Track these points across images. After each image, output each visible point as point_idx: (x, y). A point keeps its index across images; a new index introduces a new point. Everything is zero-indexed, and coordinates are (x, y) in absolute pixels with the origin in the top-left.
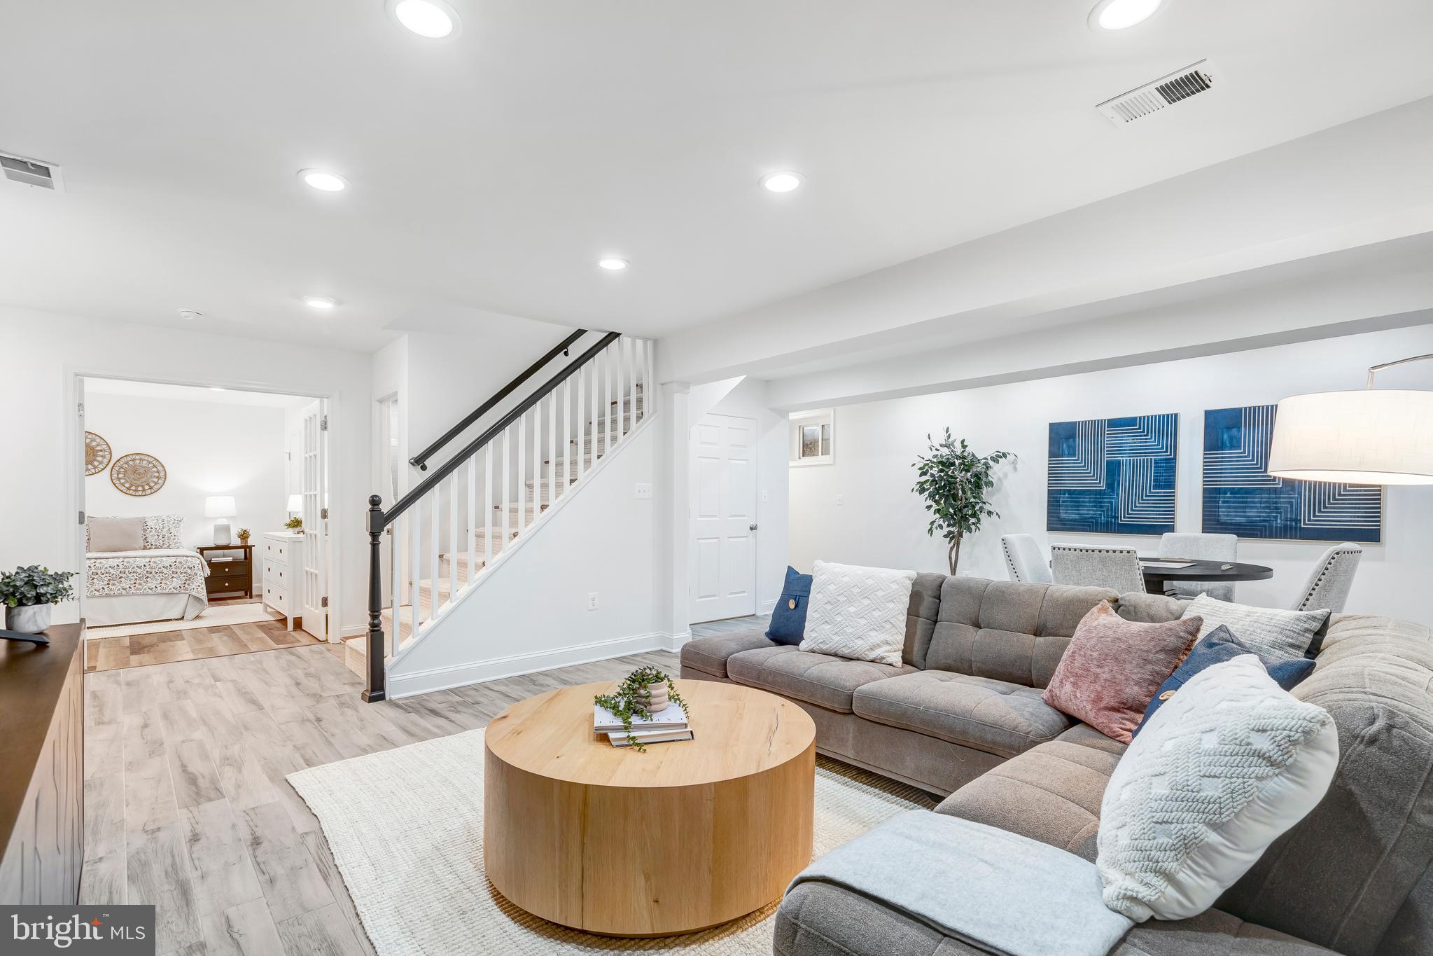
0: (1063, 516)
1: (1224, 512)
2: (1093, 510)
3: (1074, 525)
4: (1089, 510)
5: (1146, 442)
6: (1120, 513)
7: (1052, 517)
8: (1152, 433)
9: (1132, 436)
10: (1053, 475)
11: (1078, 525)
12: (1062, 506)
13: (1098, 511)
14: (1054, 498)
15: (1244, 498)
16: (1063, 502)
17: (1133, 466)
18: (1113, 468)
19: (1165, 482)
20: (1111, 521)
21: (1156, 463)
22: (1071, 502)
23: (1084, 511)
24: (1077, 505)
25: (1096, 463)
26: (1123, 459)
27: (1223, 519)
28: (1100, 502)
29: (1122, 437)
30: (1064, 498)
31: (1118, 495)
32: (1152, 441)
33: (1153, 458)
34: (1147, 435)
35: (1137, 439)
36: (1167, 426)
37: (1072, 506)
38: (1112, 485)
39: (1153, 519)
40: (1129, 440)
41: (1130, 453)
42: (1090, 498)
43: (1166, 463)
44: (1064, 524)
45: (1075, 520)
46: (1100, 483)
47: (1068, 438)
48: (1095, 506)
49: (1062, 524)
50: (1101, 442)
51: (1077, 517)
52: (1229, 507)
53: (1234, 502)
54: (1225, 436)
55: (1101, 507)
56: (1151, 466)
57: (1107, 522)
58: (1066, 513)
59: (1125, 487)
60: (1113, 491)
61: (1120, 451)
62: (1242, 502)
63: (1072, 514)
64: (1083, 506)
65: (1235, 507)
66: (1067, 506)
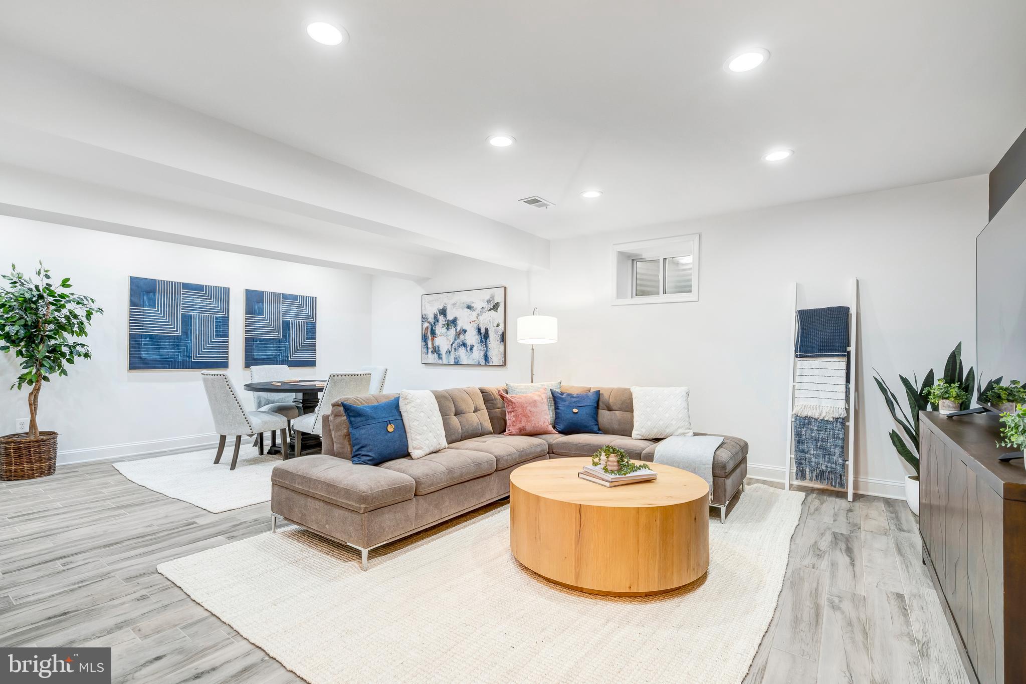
0: (144, 356)
1: (255, 352)
2: (172, 352)
3: (155, 364)
4: (169, 352)
5: (210, 304)
6: (194, 353)
7: (135, 357)
8: (214, 298)
9: (200, 298)
10: (134, 321)
11: (158, 364)
12: (144, 348)
13: (176, 352)
14: (136, 341)
15: (265, 344)
16: (145, 345)
17: (201, 320)
18: (187, 320)
19: (222, 332)
20: (186, 361)
21: (217, 319)
22: (152, 345)
23: (164, 352)
24: (158, 347)
25: (173, 315)
26: (195, 314)
27: (256, 356)
28: (178, 346)
29: (194, 297)
30: (145, 341)
31: (191, 340)
32: (214, 304)
33: (215, 315)
34: (210, 299)
35: (204, 301)
36: (223, 294)
37: (153, 348)
38: (186, 333)
39: (215, 357)
40: (199, 300)
41: (199, 310)
42: (170, 342)
43: (223, 320)
44: (146, 363)
45: (155, 360)
46: (177, 331)
47: (148, 292)
48: (174, 349)
49: (143, 363)
50: (178, 299)
51: (157, 357)
52: (259, 350)
53: (261, 347)
54: (256, 307)
55: (178, 349)
56: (213, 321)
57: (183, 360)
58: (147, 354)
59: (196, 335)
60: (187, 337)
61: (192, 308)
62: (265, 347)
63: (154, 354)
64: (164, 348)
65: (262, 350)
66: (149, 348)
